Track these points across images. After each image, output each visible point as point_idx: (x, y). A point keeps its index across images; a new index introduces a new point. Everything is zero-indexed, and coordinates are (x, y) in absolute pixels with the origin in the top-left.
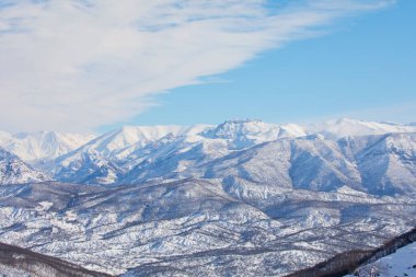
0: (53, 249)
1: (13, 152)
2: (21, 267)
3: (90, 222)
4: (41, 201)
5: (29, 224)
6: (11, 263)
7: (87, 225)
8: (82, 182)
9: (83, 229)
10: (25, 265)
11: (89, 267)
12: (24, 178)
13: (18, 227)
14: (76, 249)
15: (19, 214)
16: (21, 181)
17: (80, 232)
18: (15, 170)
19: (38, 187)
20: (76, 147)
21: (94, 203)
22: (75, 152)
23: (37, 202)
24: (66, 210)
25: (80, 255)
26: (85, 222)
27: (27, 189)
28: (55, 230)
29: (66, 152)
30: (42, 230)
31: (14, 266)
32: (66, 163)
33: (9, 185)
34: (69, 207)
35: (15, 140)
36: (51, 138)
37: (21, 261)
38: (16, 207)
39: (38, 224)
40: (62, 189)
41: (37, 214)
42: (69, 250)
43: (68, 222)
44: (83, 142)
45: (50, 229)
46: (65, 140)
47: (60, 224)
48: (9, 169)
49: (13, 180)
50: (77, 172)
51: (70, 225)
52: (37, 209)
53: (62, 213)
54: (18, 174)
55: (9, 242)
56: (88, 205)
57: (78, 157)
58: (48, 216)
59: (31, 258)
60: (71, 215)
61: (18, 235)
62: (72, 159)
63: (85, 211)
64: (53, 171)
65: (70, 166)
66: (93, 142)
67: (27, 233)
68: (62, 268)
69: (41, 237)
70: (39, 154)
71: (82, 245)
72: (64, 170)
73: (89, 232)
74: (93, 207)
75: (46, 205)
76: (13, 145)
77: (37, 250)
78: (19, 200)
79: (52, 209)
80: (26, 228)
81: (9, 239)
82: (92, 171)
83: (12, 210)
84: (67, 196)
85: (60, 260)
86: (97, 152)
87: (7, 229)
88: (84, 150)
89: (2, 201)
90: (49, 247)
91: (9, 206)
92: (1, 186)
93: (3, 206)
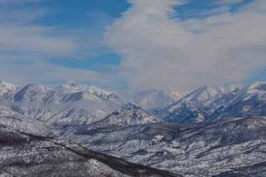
0: (164, 165)
3: (187, 147)
4: (156, 135)
5: (148, 150)
6: (137, 175)
7: (186, 149)
8: (182, 122)
9: (183, 152)
10: (145, 176)
11: (187, 176)
12: (145, 120)
13: (142, 152)
14: (179, 165)
15: (142, 143)
16: (142, 123)
17: (182, 154)
18: (139, 116)
19: (154, 126)
20: (178, 100)
21: (190, 135)
22: (177, 103)
23: (153, 136)
24: (172, 140)
25: (182, 169)
26: (184, 147)
27: (148, 127)
28: (165, 153)
29: (171, 103)
30: (157, 153)
32: (171, 110)
33: (135, 126)
34: (173, 138)
35: (138, 97)
36: (161, 94)
37: (143, 173)
38: (140, 139)
39: (155, 150)
40: (169, 127)
41: (153, 144)
42: (174, 166)
43: (173, 148)
44: (182, 97)
45: (162, 152)
47: (168, 149)
48: (135, 115)
49: (138, 122)
50: (179, 115)
51: (175, 150)
52: (153, 140)
53: (169, 142)
54: (141, 118)
55: (136, 162)
56: (186, 136)
57: (179, 106)
58: (161, 144)
59: (150, 171)
60: (175, 143)
61: (142, 157)
62: (175, 107)
63: (184, 140)
64: (163, 116)
65: (174, 112)
66: (188, 96)
67: (148, 156)
69: (157, 158)
70: (154, 105)
71: (183, 162)
72: (170, 114)
73: (187, 154)
74: (189, 138)
75: (159, 137)
77: (154, 166)
78: (142, 135)
79: (163, 140)
80: (147, 152)
81: (136, 160)
82: (188, 114)
83: (137, 141)
84: (173, 131)
85: (168, 172)
86: (191, 103)
87: (134, 153)
88: (183, 101)
89: (131, 136)
90: (162, 164)
91: (135, 139)
92: (130, 126)
93: (131, 139)
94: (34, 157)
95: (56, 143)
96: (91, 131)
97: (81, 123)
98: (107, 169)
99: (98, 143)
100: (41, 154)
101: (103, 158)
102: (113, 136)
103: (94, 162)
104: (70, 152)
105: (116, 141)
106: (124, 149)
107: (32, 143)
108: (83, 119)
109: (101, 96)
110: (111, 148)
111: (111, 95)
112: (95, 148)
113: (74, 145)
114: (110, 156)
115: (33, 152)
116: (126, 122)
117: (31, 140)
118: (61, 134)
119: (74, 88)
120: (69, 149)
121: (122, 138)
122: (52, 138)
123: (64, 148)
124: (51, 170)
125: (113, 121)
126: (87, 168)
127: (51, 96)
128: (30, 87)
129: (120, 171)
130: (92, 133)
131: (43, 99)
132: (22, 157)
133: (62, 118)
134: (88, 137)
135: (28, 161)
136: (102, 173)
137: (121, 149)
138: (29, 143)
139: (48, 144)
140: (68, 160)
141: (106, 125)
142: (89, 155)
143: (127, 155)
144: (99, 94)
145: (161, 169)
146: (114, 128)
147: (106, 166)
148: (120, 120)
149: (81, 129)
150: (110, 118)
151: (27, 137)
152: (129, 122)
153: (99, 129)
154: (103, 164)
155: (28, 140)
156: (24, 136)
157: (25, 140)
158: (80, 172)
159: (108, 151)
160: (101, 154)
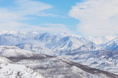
0: (105, 69)
1: (93, 42)
2: (96, 74)
3: (116, 61)
4: (101, 55)
5: (98, 62)
6: (94, 73)
7: (115, 62)
8: (113, 50)
9: (114, 63)
10: (97, 73)
11: (116, 74)
12: (97, 49)
13: (95, 63)
14: (112, 69)
15: (96, 59)
16: (96, 50)
17: (113, 64)
18: (94, 47)
19: (101, 52)
20: (111, 40)
21: (117, 55)
22: (111, 41)
23: (100, 56)
24: (109, 58)
25: (113, 70)
26: (114, 61)
27: (98, 52)
28: (106, 64)
29: (108, 42)
30: (102, 64)
31: (94, 74)
32: (108, 45)
33: (93, 51)
34: (110, 57)
35: (94, 38)
36: (104, 38)
37: (96, 72)
38: (95, 57)
39: (101, 62)
40: (107, 52)
41: (100, 59)
42: (110, 69)
43: (109, 61)
44: (113, 38)
45: (104, 63)
46: (108, 38)
47: (107, 62)
48: (92, 47)
49: (94, 50)
50: (112, 47)
51: (110, 62)
52: (101, 58)
53: (108, 58)
54: (95, 48)
55: (93, 67)
56: (115, 56)
57: (112, 43)
58: (104, 60)
59: (99, 71)
60: (110, 59)
61: (95, 65)
62: (110, 43)
63: (114, 58)
64: (105, 47)
65: (109, 45)
66: (116, 38)
67: (98, 65)
68: (108, 74)
69: (102, 66)
70: (101, 42)
71: (114, 67)
72: (108, 46)
73: (115, 64)
74: (116, 57)
75: (103, 56)
76: (93, 40)
77: (101, 69)
78: (95, 55)
79: (105, 58)
80: (97, 63)
81: (93, 66)
82: (116, 46)
83: (93, 58)
84: (109, 54)
85: (107, 72)
86: (117, 41)
87: (92, 63)
88: (113, 41)
89: (91, 56)
90: (104, 68)
91: (92, 57)
92: (90, 52)
93: (91, 57)
94: (48, 65)
95: (58, 59)
96: (73, 53)
97: (69, 50)
98: (81, 70)
99: (76, 59)
100: (51, 64)
101: (79, 65)
102: (82, 56)
103: (75, 67)
104: (64, 63)
105: (84, 58)
106: (87, 62)
107: (47, 59)
108: (69, 48)
109: (77, 38)
110: (82, 61)
111: (81, 38)
112: (75, 61)
113: (66, 60)
114: (82, 65)
115: (48, 63)
116: (88, 50)
117: (47, 57)
118: (60, 55)
119: (65, 34)
120: (64, 61)
121: (87, 57)
122: (56, 57)
123: (61, 61)
124: (55, 71)
125: (83, 49)
126: (71, 70)
127: (55, 38)
128: (46, 34)
129: (86, 71)
130: (73, 54)
131: (52, 39)
132: (43, 65)
133: (60, 48)
134: (72, 56)
135: (46, 67)
136: (78, 72)
137: (86, 61)
138: (46, 59)
139: (54, 59)
140: (63, 66)
141: (79, 51)
142: (72, 64)
143: (89, 64)
144: (76, 37)
145: (104, 70)
146: (83, 52)
147: (80, 69)
148: (86, 49)
149: (69, 53)
150: (81, 48)
151: (45, 56)
152: (90, 50)
153: (76, 53)
154: (78, 68)
155: (45, 57)
156: (44, 56)
157: (44, 58)
158: (69, 71)
159: (80, 62)
160: (78, 64)
